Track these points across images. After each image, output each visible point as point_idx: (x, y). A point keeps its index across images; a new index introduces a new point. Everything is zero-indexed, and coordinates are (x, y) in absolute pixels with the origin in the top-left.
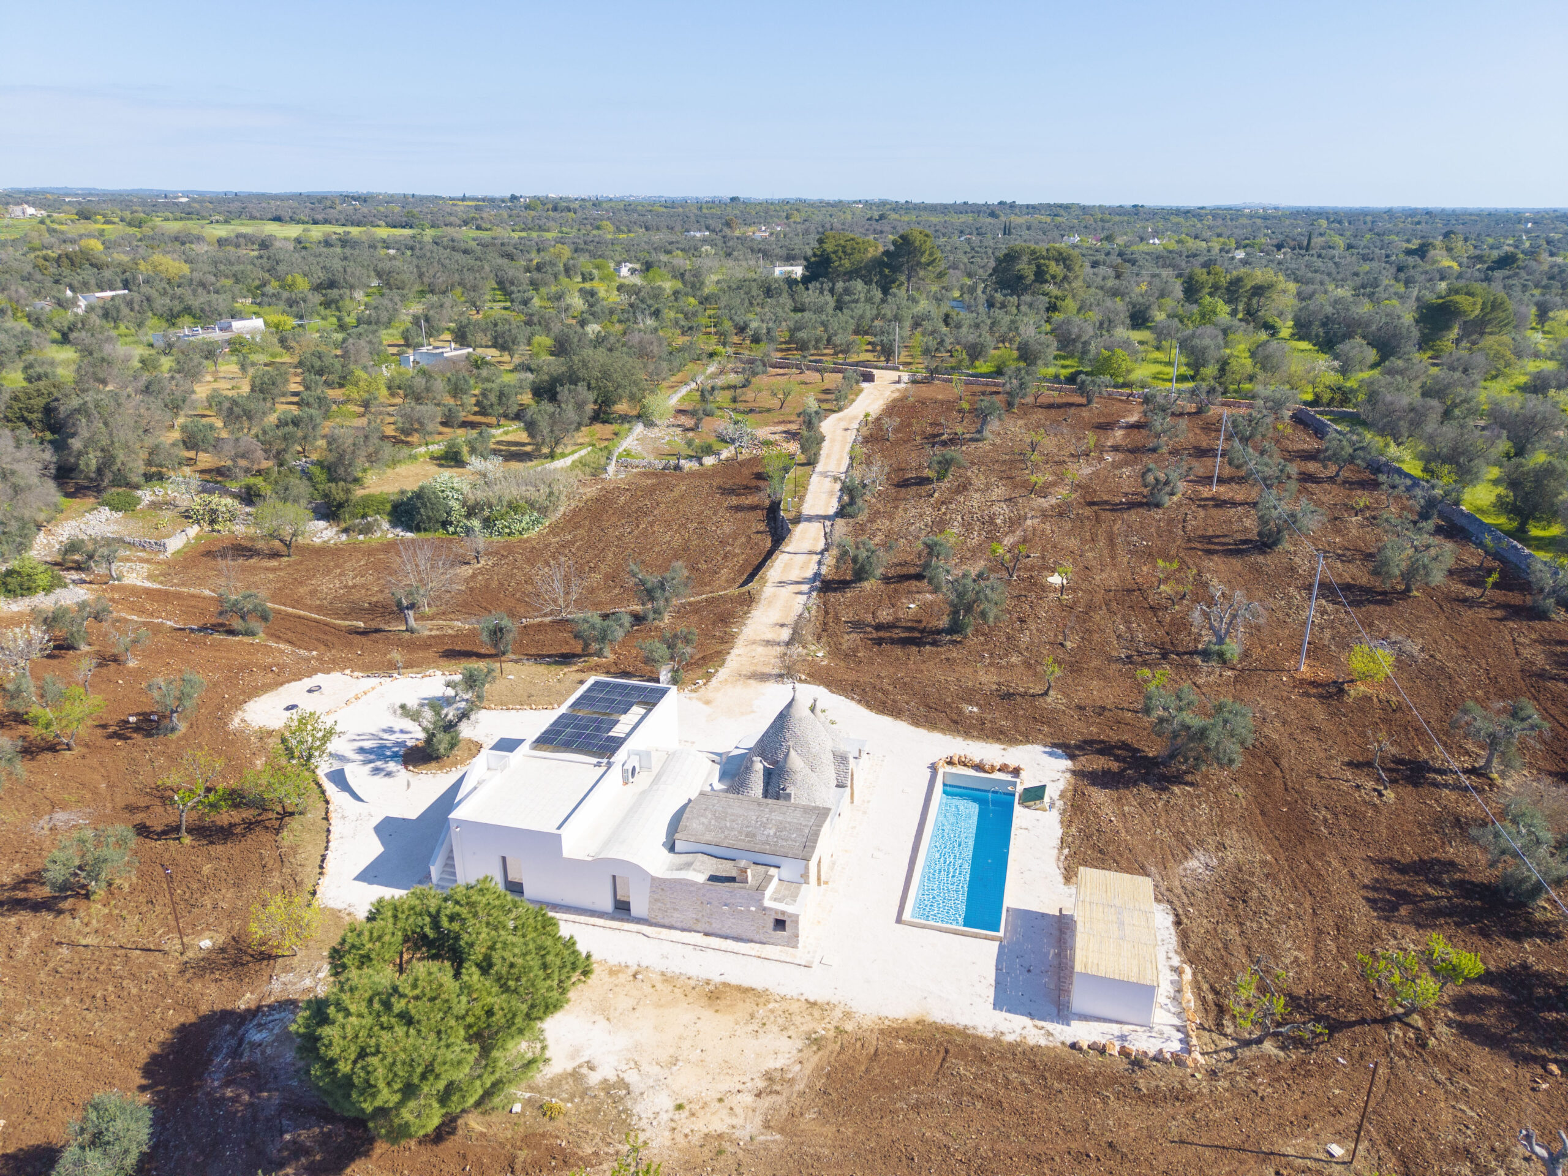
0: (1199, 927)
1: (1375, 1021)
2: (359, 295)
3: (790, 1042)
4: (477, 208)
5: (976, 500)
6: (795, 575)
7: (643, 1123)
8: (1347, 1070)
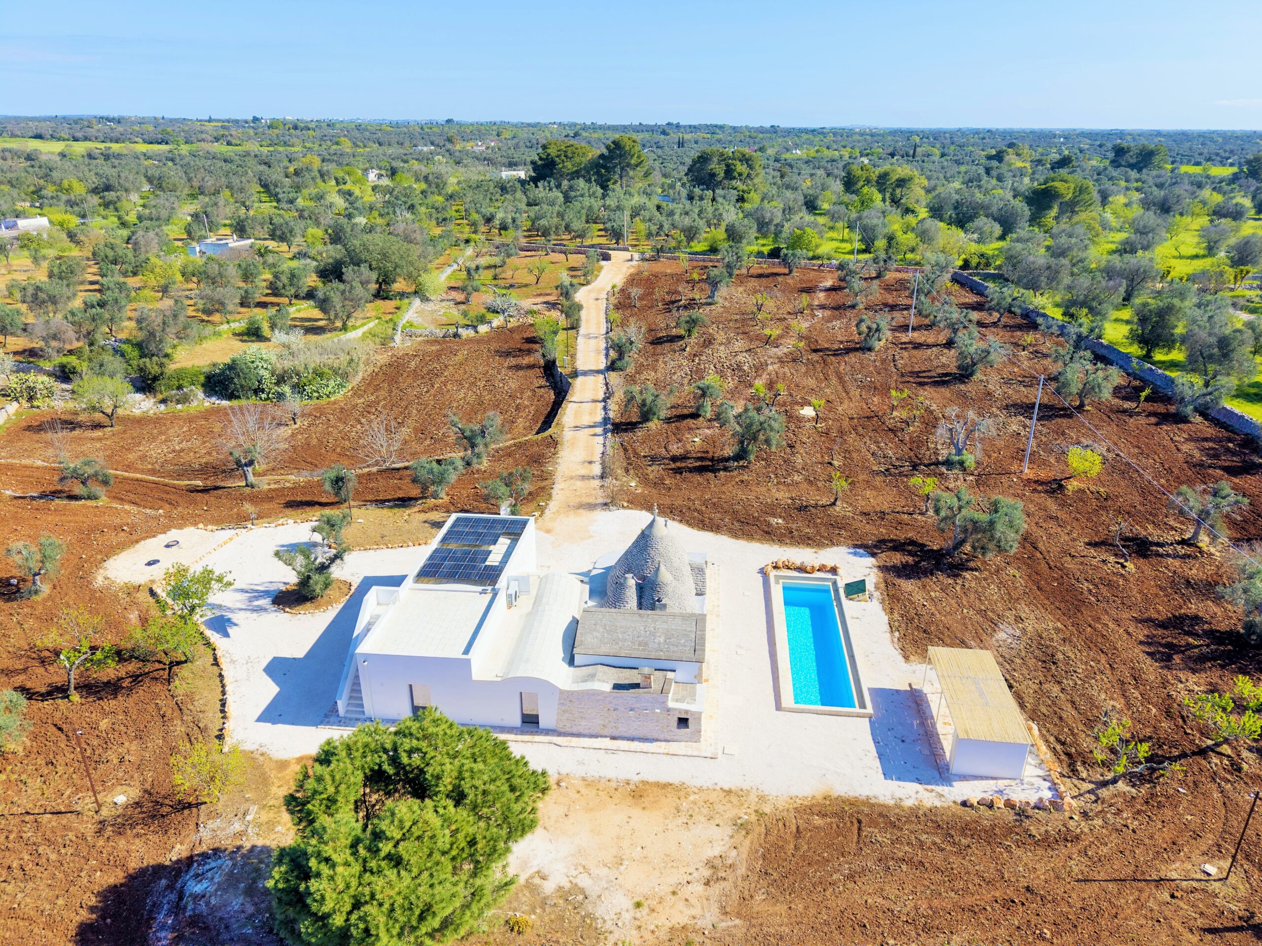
0: (1029, 688)
1: (1194, 753)
2: (134, 197)
3: (719, 830)
4: (223, 127)
5: (722, 352)
6: (586, 420)
7: (609, 925)
8: (1190, 798)
